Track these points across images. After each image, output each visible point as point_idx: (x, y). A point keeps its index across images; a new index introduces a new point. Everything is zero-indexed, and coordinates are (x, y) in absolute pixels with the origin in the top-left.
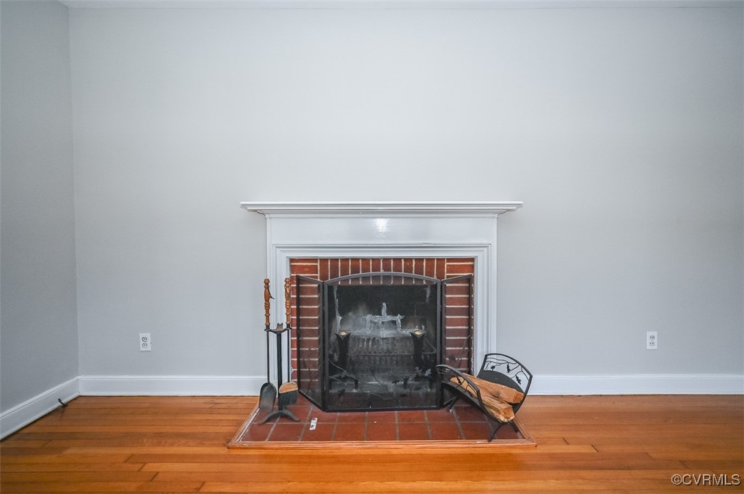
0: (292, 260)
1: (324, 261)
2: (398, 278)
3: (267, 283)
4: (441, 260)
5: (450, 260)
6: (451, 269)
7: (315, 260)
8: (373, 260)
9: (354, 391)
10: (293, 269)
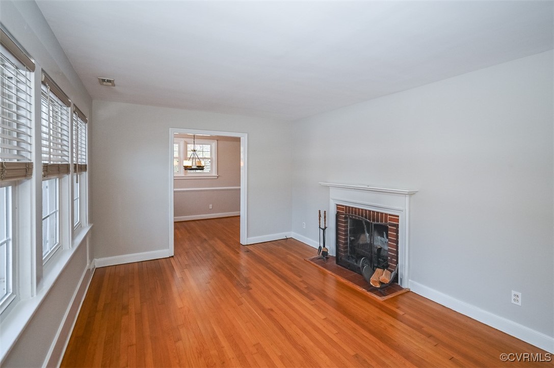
0: (337, 205)
1: (346, 207)
2: (355, 217)
3: (320, 211)
4: (386, 214)
5: (390, 215)
6: (391, 219)
7: (343, 206)
8: (362, 209)
9: (355, 264)
10: (338, 208)
